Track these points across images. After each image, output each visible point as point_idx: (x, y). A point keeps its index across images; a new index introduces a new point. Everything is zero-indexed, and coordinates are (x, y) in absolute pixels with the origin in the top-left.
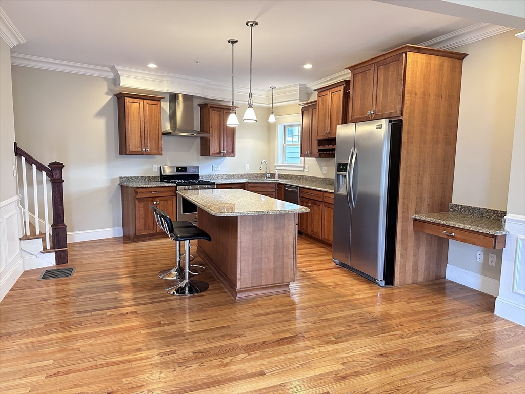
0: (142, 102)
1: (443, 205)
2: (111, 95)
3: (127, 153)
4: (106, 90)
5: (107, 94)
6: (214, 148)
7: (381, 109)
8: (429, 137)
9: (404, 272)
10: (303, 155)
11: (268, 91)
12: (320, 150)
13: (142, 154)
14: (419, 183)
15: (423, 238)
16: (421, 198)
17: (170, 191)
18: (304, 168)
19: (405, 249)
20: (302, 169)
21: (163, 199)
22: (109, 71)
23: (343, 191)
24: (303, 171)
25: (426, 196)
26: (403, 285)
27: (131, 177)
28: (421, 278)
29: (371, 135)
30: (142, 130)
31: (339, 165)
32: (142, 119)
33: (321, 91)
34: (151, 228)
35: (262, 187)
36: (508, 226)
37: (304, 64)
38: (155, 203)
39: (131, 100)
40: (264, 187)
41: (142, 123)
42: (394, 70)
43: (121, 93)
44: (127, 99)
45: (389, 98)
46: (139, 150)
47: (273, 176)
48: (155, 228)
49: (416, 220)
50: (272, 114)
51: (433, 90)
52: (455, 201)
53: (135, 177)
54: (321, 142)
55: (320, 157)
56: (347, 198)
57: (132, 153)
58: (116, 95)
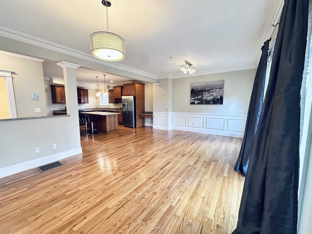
0: (61, 88)
1: (143, 112)
4: (47, 83)
5: (47, 85)
6: (82, 101)
7: (131, 94)
8: (140, 99)
9: (138, 125)
10: (110, 103)
12: (115, 101)
14: (139, 108)
15: (141, 118)
16: (140, 111)
19: (138, 120)
22: (48, 78)
23: (124, 110)
24: (109, 107)
25: (140, 110)
26: (138, 127)
28: (141, 126)
29: (130, 98)
30: (61, 96)
31: (123, 105)
32: (61, 93)
33: (114, 87)
36: (153, 114)
37: (111, 81)
39: (57, 87)
42: (133, 87)
43: (54, 85)
46: (60, 102)
47: (100, 108)
49: (139, 115)
50: (99, 91)
51: (140, 91)
52: (145, 111)
53: (58, 110)
54: (115, 99)
55: (115, 103)
56: (125, 112)
57: (58, 103)
58: (50, 85)
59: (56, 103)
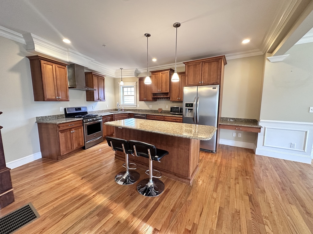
0: (54, 65)
2: (23, 56)
3: (46, 100)
4: (18, 51)
5: (19, 54)
6: (96, 97)
7: (207, 81)
10: (141, 100)
11: (119, 70)
12: (153, 98)
13: (56, 101)
17: (79, 123)
18: (137, 106)
20: (136, 106)
21: (76, 128)
22: (22, 37)
24: (136, 107)
27: (45, 117)
30: (55, 84)
31: (187, 104)
32: (55, 77)
33: (154, 72)
34: (70, 148)
35: (121, 116)
36: (260, 124)
38: (72, 132)
39: (46, 62)
40: (122, 116)
41: (55, 79)
42: (215, 66)
43: (37, 56)
44: (42, 62)
45: (212, 77)
46: (54, 98)
47: (122, 110)
48: (73, 148)
49: (220, 125)
50: (122, 81)
53: (48, 116)
54: (155, 94)
56: (193, 119)
57: (49, 100)
58: (29, 57)
59: (44, 101)
